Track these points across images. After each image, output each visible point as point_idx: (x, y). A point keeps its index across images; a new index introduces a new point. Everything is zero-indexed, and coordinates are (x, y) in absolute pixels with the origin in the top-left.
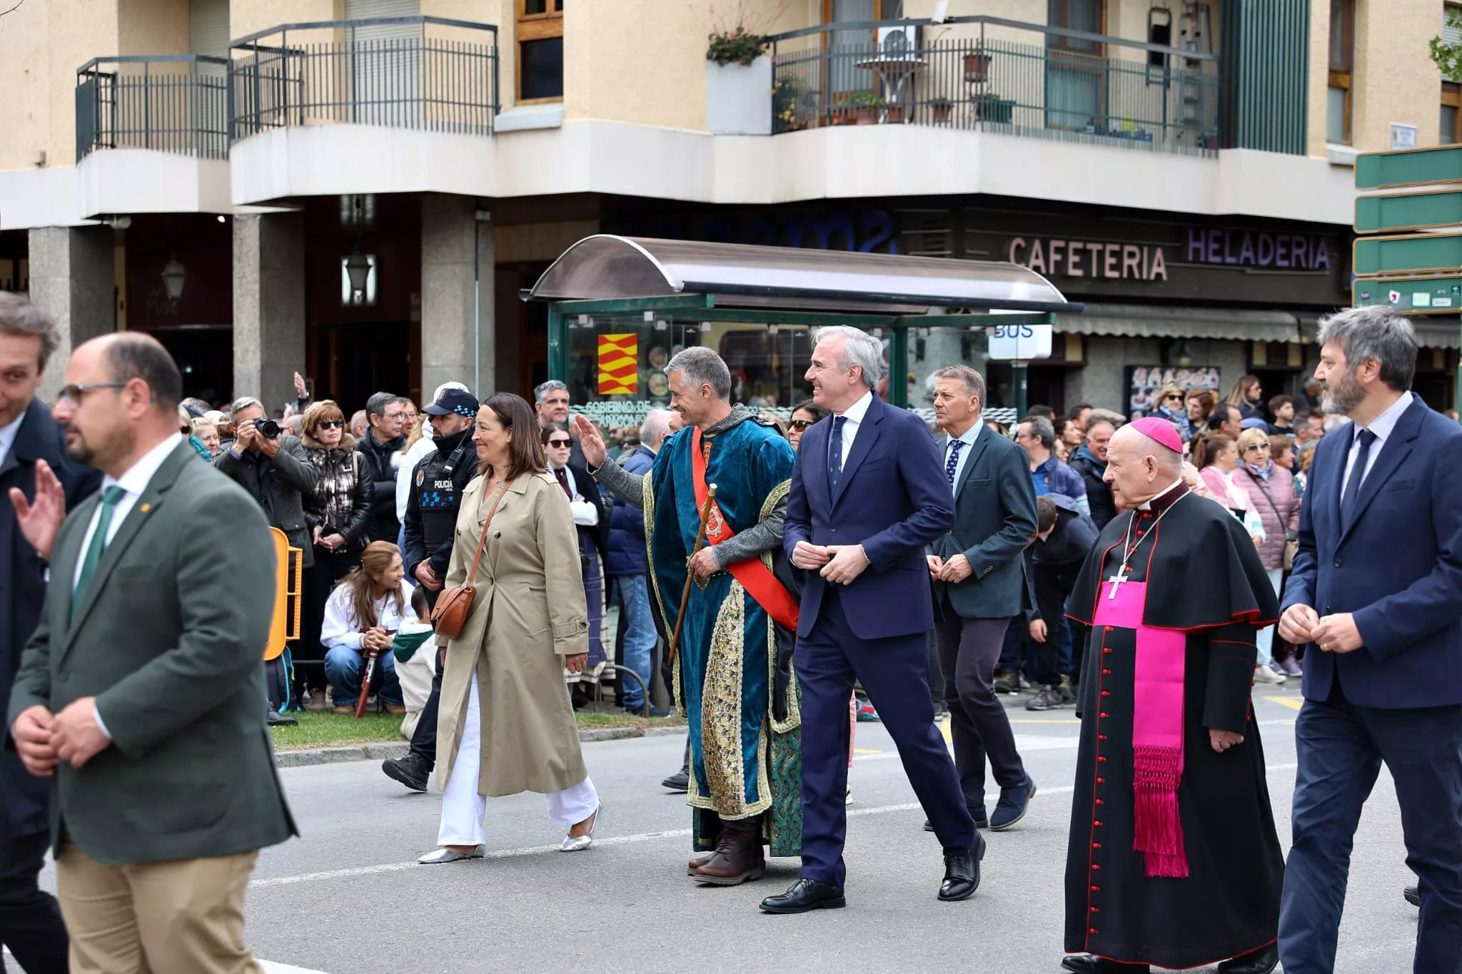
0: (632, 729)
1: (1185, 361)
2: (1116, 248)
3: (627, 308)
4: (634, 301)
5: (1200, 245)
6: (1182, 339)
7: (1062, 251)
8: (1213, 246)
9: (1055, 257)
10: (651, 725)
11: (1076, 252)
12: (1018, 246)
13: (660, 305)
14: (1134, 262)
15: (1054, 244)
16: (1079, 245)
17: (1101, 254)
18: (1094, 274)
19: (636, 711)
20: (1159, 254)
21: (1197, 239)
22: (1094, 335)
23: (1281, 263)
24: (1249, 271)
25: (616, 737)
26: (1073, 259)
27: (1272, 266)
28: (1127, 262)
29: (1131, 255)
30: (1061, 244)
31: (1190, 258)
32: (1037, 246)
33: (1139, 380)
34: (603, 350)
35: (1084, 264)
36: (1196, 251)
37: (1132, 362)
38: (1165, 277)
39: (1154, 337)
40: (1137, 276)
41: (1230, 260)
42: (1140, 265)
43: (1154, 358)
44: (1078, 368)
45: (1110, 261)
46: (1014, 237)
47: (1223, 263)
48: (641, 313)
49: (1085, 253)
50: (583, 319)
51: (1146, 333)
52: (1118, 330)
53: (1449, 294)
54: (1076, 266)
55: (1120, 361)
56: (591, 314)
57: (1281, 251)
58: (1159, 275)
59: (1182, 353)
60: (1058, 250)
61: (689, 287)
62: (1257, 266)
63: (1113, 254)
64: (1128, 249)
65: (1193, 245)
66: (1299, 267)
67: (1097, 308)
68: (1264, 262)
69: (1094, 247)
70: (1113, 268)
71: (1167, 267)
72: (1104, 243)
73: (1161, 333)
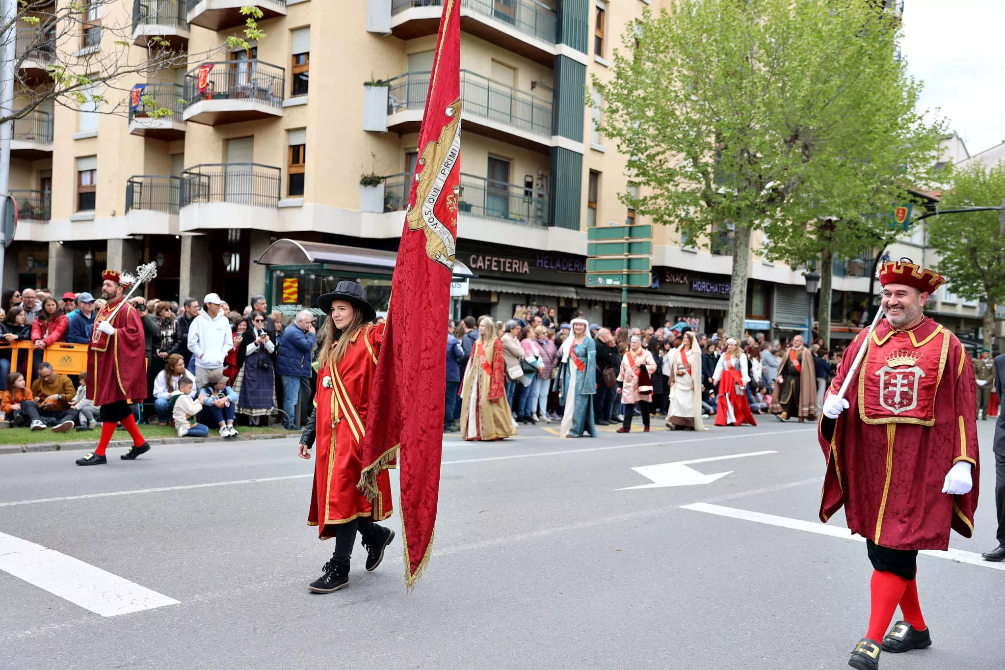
0: (281, 435)
1: (535, 303)
2: (510, 260)
3: (294, 268)
4: (297, 266)
5: (541, 261)
6: (534, 295)
7: (490, 261)
8: (546, 262)
9: (487, 263)
11: (495, 261)
12: (474, 258)
13: (306, 268)
14: (517, 266)
15: (487, 258)
16: (497, 259)
17: (504, 263)
18: (502, 269)
19: (287, 428)
20: (526, 263)
21: (540, 259)
22: (501, 292)
23: (571, 269)
24: (559, 272)
26: (494, 264)
27: (567, 270)
28: (514, 266)
29: (516, 263)
30: (490, 258)
31: (538, 265)
32: (481, 258)
34: (285, 285)
35: (498, 266)
36: (540, 263)
37: (516, 303)
38: (528, 272)
39: (523, 294)
40: (518, 271)
41: (552, 267)
42: (519, 267)
43: (524, 302)
44: (496, 304)
45: (508, 265)
46: (471, 255)
47: (549, 268)
48: (299, 270)
49: (498, 262)
50: (278, 272)
51: (521, 292)
52: (510, 290)
53: (619, 280)
54: (495, 266)
55: (511, 303)
56: (282, 271)
57: (571, 265)
58: (526, 272)
59: (534, 300)
60: (488, 260)
61: (316, 261)
62: (562, 270)
63: (509, 263)
64: (515, 261)
65: (538, 261)
66: (577, 271)
67: (503, 282)
68: (564, 269)
69: (502, 260)
70: (509, 268)
71: (529, 269)
72: (506, 259)
73: (526, 292)
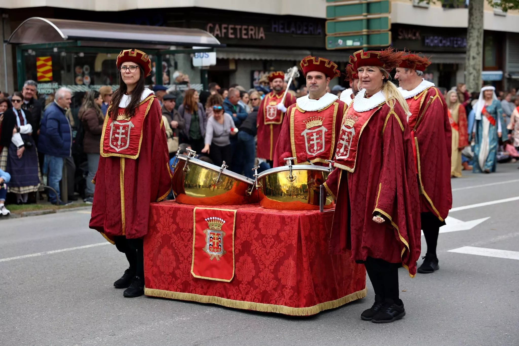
0: (51, 210)
1: (272, 68)
2: (246, 27)
3: (47, 46)
4: (49, 44)
5: (276, 26)
6: (271, 60)
7: (227, 28)
8: (281, 26)
9: (224, 31)
10: (59, 208)
11: (232, 29)
12: (210, 27)
13: (59, 45)
14: (253, 33)
15: (224, 26)
16: (232, 26)
17: (241, 30)
18: (238, 37)
19: (55, 203)
20: (262, 29)
21: (275, 24)
22: (239, 60)
23: (305, 33)
24: (294, 36)
25: (44, 213)
26: (230, 31)
27: (302, 34)
28: (250, 32)
29: (252, 30)
30: (226, 26)
31: (273, 30)
32: (217, 27)
33: (256, 75)
34: (39, 63)
35: (235, 33)
36: (275, 28)
37: (254, 69)
38: (264, 38)
39: (261, 60)
40: (254, 37)
41: (287, 31)
42: (255, 34)
43: (261, 68)
44: (234, 71)
45: (244, 32)
46: (208, 24)
47: (285, 33)
48: (52, 48)
49: (235, 29)
50: (30, 51)
51: (258, 58)
52: (248, 57)
53: (359, 41)
54: (232, 34)
55: (249, 69)
56: (33, 50)
57: (305, 28)
58: (262, 37)
59: (271, 66)
60: (225, 28)
61: (70, 38)
62: (296, 34)
63: (245, 29)
64: (251, 27)
65: (274, 26)
66: (311, 34)
67: (240, 49)
68: (299, 32)
69: (238, 27)
70: (245, 34)
71: (265, 35)
72: (242, 25)
73: (264, 58)
